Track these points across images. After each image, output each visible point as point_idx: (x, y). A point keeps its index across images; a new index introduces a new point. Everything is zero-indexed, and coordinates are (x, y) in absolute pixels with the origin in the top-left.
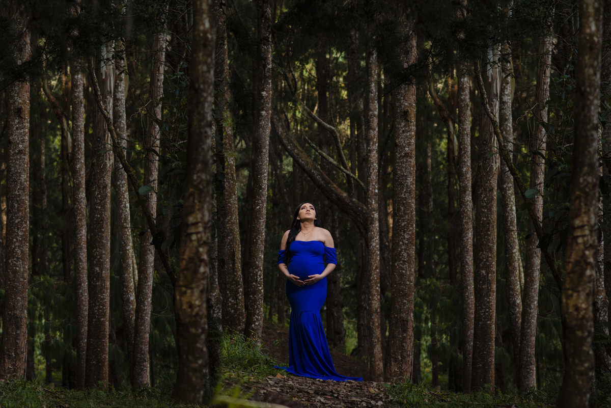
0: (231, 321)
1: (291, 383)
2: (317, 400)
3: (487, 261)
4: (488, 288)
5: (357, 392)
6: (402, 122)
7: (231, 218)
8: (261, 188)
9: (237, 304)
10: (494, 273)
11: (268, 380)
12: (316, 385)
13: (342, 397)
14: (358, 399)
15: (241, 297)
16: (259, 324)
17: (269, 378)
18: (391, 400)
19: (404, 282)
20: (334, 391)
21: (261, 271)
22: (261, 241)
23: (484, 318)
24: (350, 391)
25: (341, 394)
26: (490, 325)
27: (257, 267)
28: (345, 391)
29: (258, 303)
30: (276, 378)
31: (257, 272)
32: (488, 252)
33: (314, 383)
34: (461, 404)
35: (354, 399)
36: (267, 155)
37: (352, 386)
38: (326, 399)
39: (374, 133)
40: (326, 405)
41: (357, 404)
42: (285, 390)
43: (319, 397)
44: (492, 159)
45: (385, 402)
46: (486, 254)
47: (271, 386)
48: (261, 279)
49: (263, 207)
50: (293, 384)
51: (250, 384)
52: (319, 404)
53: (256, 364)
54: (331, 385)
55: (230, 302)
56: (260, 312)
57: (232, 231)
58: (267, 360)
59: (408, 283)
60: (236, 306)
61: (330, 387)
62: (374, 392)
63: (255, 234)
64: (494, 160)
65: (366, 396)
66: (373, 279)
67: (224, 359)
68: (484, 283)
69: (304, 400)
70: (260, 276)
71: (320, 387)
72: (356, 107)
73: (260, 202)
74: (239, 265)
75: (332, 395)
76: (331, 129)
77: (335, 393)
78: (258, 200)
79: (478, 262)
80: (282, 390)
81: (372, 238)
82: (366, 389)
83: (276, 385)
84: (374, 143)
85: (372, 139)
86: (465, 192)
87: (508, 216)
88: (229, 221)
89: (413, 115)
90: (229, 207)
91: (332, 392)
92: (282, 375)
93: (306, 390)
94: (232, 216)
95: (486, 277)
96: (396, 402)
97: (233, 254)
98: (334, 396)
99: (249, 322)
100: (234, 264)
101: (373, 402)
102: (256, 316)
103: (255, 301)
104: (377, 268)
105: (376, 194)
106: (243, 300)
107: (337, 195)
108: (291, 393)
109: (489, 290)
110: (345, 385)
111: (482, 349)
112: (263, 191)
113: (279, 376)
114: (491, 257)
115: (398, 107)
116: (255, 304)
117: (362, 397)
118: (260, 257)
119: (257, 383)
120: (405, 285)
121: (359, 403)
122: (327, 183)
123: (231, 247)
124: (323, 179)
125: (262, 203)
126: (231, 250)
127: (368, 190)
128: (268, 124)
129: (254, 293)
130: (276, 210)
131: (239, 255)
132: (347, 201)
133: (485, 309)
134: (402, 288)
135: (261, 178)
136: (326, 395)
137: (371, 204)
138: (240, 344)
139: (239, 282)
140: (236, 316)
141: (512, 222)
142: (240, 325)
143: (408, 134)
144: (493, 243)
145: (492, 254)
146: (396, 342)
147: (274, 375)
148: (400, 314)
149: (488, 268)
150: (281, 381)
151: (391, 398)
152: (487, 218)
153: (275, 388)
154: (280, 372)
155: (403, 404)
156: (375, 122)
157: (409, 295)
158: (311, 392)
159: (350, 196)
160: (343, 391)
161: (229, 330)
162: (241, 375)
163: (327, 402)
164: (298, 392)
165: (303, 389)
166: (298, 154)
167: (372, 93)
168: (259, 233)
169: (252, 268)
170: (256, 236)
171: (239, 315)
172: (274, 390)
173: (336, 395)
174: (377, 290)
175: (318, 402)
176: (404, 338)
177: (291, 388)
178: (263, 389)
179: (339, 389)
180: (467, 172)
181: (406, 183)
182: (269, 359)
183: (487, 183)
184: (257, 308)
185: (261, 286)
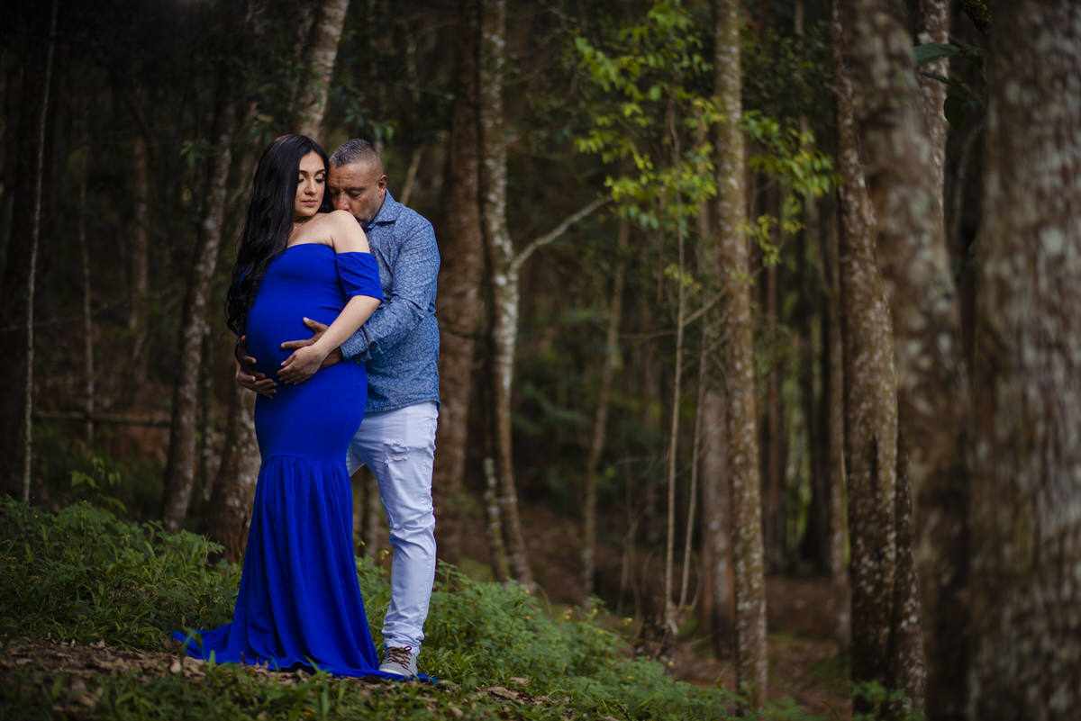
7: (870, 358)
88: (863, 364)
90: (866, 330)
123: (868, 430)
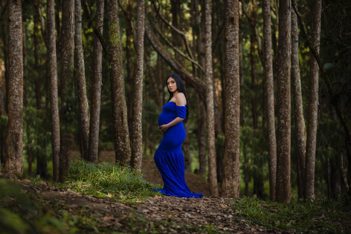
0: (122, 156)
1: (165, 202)
2: (186, 216)
3: (285, 114)
4: (285, 131)
5: (213, 208)
6: (230, 25)
8: (139, 70)
9: (125, 145)
10: (289, 122)
11: (149, 200)
12: (183, 203)
13: (203, 212)
14: (215, 214)
15: (127, 140)
16: (140, 158)
17: (150, 199)
18: (238, 214)
19: (233, 128)
20: (197, 208)
21: (140, 123)
22: (140, 104)
23: (284, 151)
24: (208, 207)
25: (201, 210)
26: (287, 155)
27: (138, 121)
28: (204, 207)
29: (139, 144)
30: (154, 198)
31: (137, 124)
32: (285, 109)
33: (181, 202)
34: (286, 214)
35: (212, 214)
36: (143, 48)
37: (208, 203)
38: (192, 214)
39: (209, 35)
40: (193, 220)
41: (215, 218)
42: (162, 208)
43: (187, 214)
44: (287, 49)
45: (234, 215)
46: (284, 110)
47: (152, 206)
48: (140, 129)
49: (140, 82)
50: (167, 203)
51: (137, 205)
52: (188, 219)
53: (139, 187)
54: (194, 203)
55: (121, 144)
56: (140, 150)
57: (121, 98)
58: (147, 184)
59: (235, 129)
60: (124, 146)
61: (193, 204)
62: (224, 207)
63: (136, 100)
64: (289, 49)
65: (219, 211)
66: (210, 127)
67: (117, 185)
68: (283, 128)
69: (176, 216)
70: (140, 127)
71: (186, 205)
72: (196, 21)
73: (139, 79)
74: (126, 120)
75: (196, 211)
76: (181, 34)
77: (197, 210)
78: (137, 77)
79: (279, 115)
80: (160, 209)
81: (209, 102)
82: (218, 205)
83: (155, 204)
84: (209, 42)
85: (207, 39)
86: (268, 71)
87: (296, 86)
89: (237, 20)
91: (195, 208)
92: (158, 195)
93: (177, 208)
94: (121, 88)
95: (285, 125)
96: (242, 215)
97: (122, 113)
98: (197, 212)
99: (133, 157)
100: (122, 119)
101: (225, 216)
102: (138, 153)
103: (137, 143)
104: (212, 120)
105: (211, 74)
106: (129, 143)
107: (186, 75)
108: (166, 211)
109: (286, 133)
110: (203, 203)
111: (282, 170)
112: (140, 72)
113: (156, 197)
114: (287, 112)
115: (227, 15)
116: (137, 145)
117: (217, 212)
118: (140, 115)
119: (142, 203)
120: (234, 130)
121: (215, 217)
122: (180, 68)
124: (177, 65)
125: (140, 79)
126: (120, 110)
127: (206, 71)
128: (142, 28)
129: (136, 138)
130: (148, 87)
131: (125, 114)
132: (193, 79)
133: (284, 145)
134: (232, 133)
135: (139, 63)
136: (191, 211)
137: (208, 80)
138: (128, 173)
139: (126, 131)
140: (125, 153)
141: (298, 89)
142: (127, 159)
143: (234, 33)
144: (289, 103)
145: (288, 109)
146: (228, 168)
147: (153, 196)
148: (231, 149)
149: (285, 118)
150: (158, 201)
151: (237, 212)
152: (285, 86)
153: (154, 207)
154: (157, 194)
155: (246, 216)
156: (209, 29)
157: (237, 137)
158: (181, 209)
159: (194, 76)
160: (203, 208)
161: (120, 163)
162: (130, 197)
163: (194, 217)
164: (171, 210)
165: (175, 206)
166: (161, 50)
167: (207, 10)
168: (138, 99)
169: (134, 121)
170: (137, 101)
171: (126, 152)
172: (154, 209)
173: (198, 211)
174: (213, 135)
175: (186, 217)
176: (234, 165)
177: (166, 206)
178: (147, 208)
179: (199, 205)
180: (269, 58)
181: (233, 64)
182: (148, 183)
183: (284, 64)
184: (139, 147)
185: (140, 133)
